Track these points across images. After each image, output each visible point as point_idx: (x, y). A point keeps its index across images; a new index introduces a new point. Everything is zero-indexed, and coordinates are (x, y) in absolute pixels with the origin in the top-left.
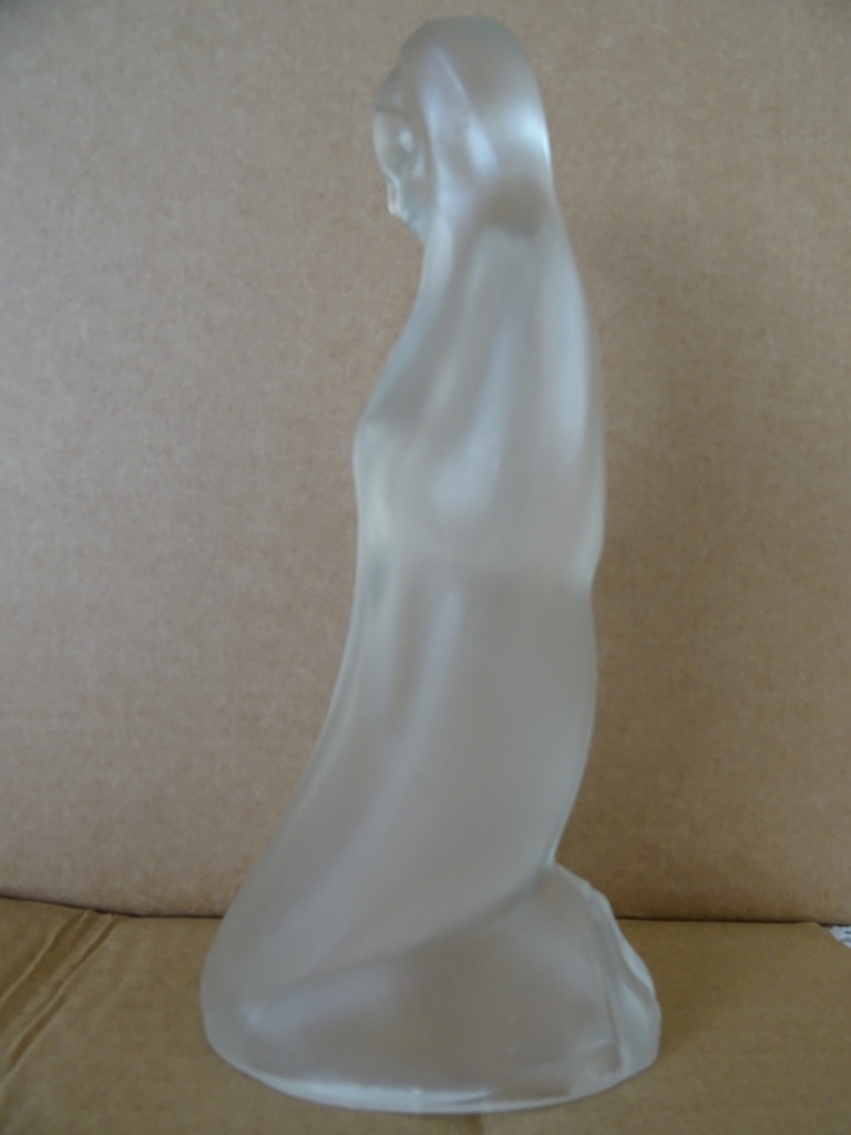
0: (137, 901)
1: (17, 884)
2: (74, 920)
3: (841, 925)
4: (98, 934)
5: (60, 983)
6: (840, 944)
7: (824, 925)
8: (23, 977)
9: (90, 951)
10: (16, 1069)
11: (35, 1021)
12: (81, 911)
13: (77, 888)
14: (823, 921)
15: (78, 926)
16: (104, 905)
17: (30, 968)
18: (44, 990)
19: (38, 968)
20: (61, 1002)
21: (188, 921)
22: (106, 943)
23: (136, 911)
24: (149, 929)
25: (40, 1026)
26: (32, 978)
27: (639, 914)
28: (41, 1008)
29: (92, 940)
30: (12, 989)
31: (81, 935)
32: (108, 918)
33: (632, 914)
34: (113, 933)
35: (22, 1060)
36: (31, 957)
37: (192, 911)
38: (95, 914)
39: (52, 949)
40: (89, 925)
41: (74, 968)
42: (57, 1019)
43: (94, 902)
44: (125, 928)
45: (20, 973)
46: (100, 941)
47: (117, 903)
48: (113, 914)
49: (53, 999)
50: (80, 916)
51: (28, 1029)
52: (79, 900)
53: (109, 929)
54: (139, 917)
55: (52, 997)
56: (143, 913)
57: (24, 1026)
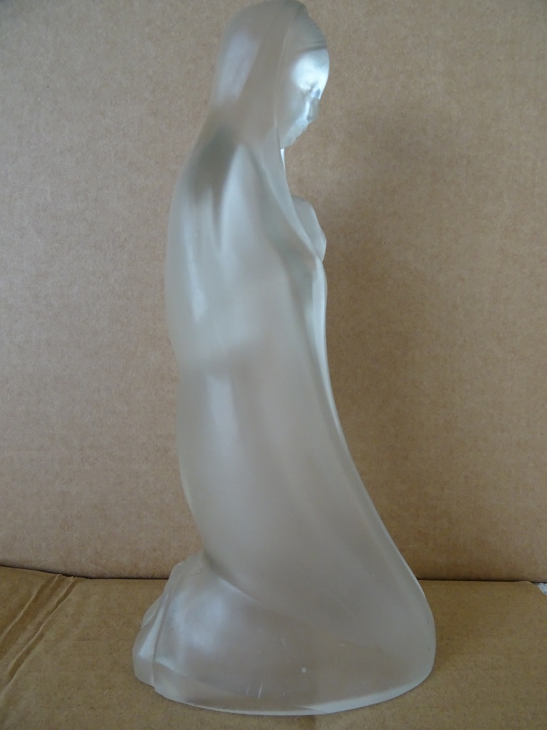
0: (90, 568)
1: (14, 557)
2: (50, 581)
3: (544, 583)
4: (65, 590)
5: (40, 623)
7: (533, 582)
8: (17, 620)
9: (59, 602)
11: (24, 649)
12: (53, 575)
13: (51, 560)
14: (533, 580)
15: (52, 585)
16: (68, 572)
17: (22, 614)
18: (30, 628)
19: (26, 614)
20: (42, 636)
21: (123, 581)
22: (69, 597)
23: (89, 575)
24: (97, 588)
25: (28, 652)
26: (22, 620)
28: (29, 639)
29: (62, 594)
30: (10, 627)
31: (54, 590)
32: (71, 579)
34: (74, 590)
35: (15, 676)
36: (22, 606)
37: (126, 575)
38: (63, 577)
39: (35, 601)
40: (59, 584)
41: (49, 613)
42: (38, 648)
43: (62, 569)
44: (82, 586)
45: (14, 617)
46: (66, 595)
47: (77, 569)
48: (75, 577)
49: (36, 635)
50: (54, 578)
51: (20, 654)
52: (53, 567)
53: (72, 586)
54: (91, 578)
55: (35, 633)
56: (94, 576)
57: (17, 652)
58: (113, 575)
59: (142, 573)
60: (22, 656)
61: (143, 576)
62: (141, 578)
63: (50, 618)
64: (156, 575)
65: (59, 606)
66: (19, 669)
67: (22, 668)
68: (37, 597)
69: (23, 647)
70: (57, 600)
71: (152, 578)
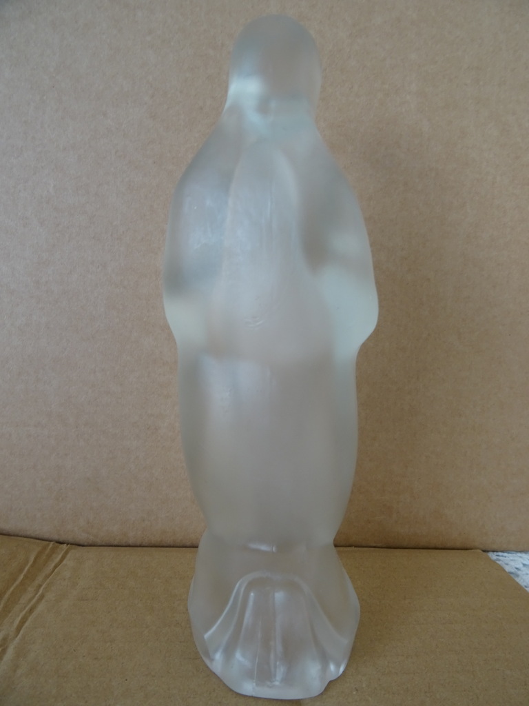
0: (82, 537)
1: (8, 526)
2: (45, 548)
3: (493, 551)
4: (60, 556)
5: (40, 585)
6: (494, 562)
7: (484, 551)
8: (17, 582)
9: (56, 567)
10: (20, 636)
11: (27, 608)
12: (47, 542)
13: (45, 530)
14: (484, 549)
15: (48, 551)
16: (61, 540)
17: (21, 577)
18: (31, 589)
19: (26, 577)
20: (42, 597)
21: (114, 548)
22: (64, 562)
23: (82, 543)
24: (92, 553)
25: (31, 611)
26: (22, 583)
27: (379, 545)
28: (30, 600)
29: (57, 560)
30: (12, 589)
31: (49, 556)
32: (65, 546)
33: (374, 545)
34: (69, 556)
35: (22, 632)
36: (21, 570)
37: (116, 543)
38: (57, 544)
39: (32, 566)
40: (53, 551)
41: (47, 577)
42: (41, 607)
43: (56, 537)
44: (76, 553)
45: (15, 580)
46: (61, 561)
47: (70, 538)
48: (68, 544)
49: (37, 596)
50: (48, 545)
51: (24, 612)
52: (46, 536)
53: (66, 553)
54: (83, 546)
55: (36, 594)
56: (86, 544)
57: (21, 611)
58: (103, 544)
59: (131, 542)
60: (25, 615)
61: (131, 544)
62: (129, 546)
63: (48, 581)
64: (144, 544)
65: (56, 571)
66: (24, 627)
67: (27, 624)
68: (35, 562)
69: (25, 607)
70: (53, 565)
71: (140, 546)
